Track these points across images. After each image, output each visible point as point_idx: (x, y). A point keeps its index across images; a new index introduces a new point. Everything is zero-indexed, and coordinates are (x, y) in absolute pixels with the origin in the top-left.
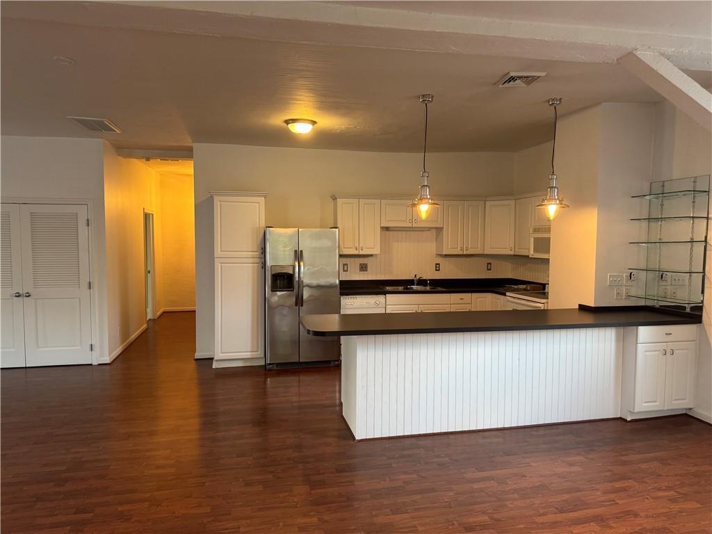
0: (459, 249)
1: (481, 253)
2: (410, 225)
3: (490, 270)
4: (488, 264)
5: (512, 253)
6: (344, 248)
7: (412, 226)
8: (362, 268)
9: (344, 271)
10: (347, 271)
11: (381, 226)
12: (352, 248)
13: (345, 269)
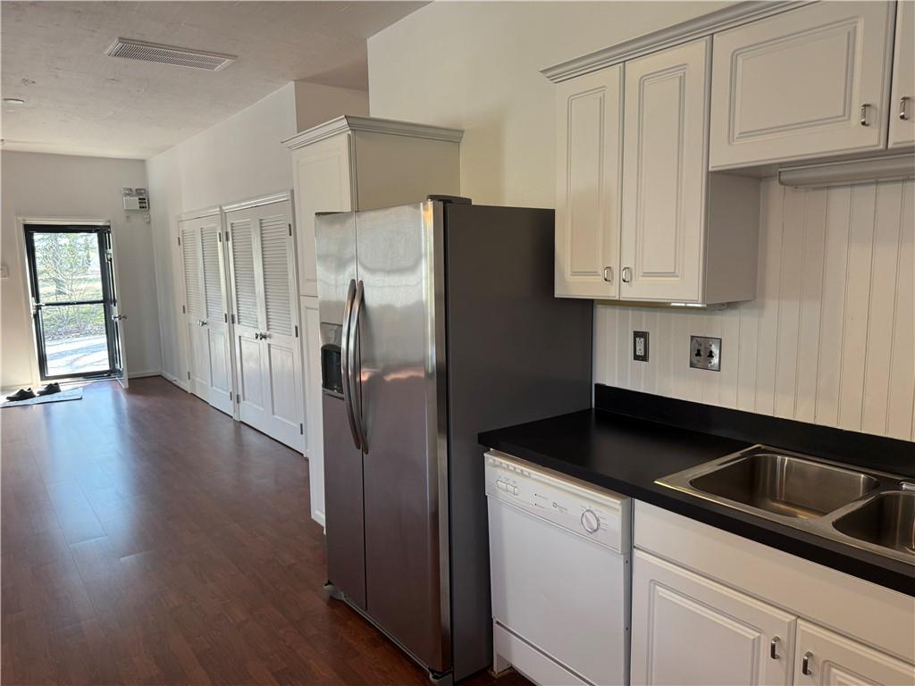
6: (574, 273)
7: (881, 147)
8: (698, 354)
9: (637, 357)
10: (644, 358)
11: (710, 169)
12: (595, 273)
13: (640, 352)
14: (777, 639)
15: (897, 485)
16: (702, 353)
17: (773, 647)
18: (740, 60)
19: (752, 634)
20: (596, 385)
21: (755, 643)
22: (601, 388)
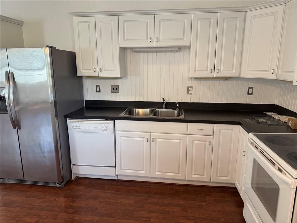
0: (208, 71)
1: (237, 75)
2: (151, 45)
3: (251, 94)
4: (249, 88)
5: (273, 77)
6: (84, 70)
7: (153, 46)
8: (113, 89)
9: (97, 92)
10: (99, 92)
11: (120, 46)
12: (91, 70)
13: (98, 90)
14: (147, 138)
15: (156, 110)
16: (114, 89)
17: (147, 140)
18: (125, 23)
19: (142, 139)
20: (85, 100)
21: (143, 140)
22: (87, 101)
